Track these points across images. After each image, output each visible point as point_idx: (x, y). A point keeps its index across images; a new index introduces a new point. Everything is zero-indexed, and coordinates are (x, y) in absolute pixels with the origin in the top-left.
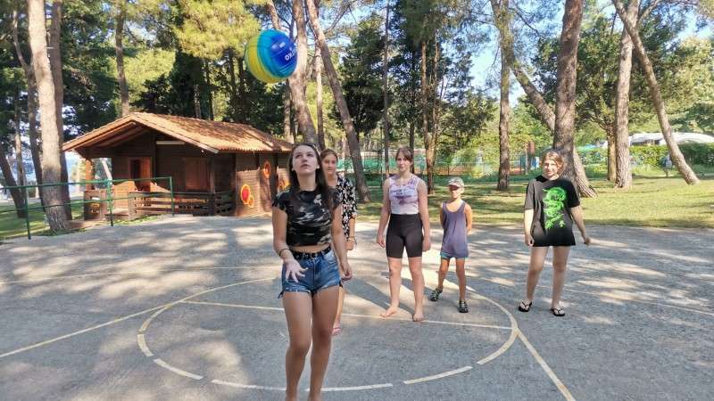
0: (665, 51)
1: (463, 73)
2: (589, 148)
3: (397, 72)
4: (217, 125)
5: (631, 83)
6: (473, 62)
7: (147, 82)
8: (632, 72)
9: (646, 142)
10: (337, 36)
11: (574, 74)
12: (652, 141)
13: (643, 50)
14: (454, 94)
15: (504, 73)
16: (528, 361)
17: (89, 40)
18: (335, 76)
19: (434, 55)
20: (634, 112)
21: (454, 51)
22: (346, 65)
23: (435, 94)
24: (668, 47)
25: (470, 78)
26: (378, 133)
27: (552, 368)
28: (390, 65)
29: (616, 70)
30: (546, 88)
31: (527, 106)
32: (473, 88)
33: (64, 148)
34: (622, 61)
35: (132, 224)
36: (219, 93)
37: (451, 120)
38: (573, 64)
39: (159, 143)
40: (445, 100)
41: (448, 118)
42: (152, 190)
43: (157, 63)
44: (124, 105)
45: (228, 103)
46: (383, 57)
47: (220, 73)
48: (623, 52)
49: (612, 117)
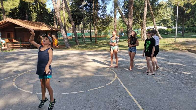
0: (155, 5)
1: (104, 9)
2: (136, 30)
3: (86, 8)
4: (33, 22)
5: (147, 13)
7: (11, 9)
8: (147, 10)
9: (150, 29)
11: (132, 11)
12: (152, 28)
13: (150, 4)
14: (102, 15)
15: (115, 10)
16: (119, 84)
18: (69, 9)
19: (96, 4)
20: (148, 21)
21: (102, 3)
22: (72, 6)
23: (97, 15)
24: (156, 4)
25: (106, 11)
26: (81, 26)
28: (84, 6)
29: (143, 10)
31: (121, 19)
32: (107, 13)
34: (145, 7)
35: (8, 52)
36: (33, 13)
37: (101, 22)
38: (132, 8)
39: (15, 28)
40: (100, 17)
41: (100, 22)
42: (14, 42)
43: (14, 3)
44: (4, 16)
45: (36, 16)
46: (82, 4)
47: (34, 7)
48: (145, 5)
49: (142, 22)
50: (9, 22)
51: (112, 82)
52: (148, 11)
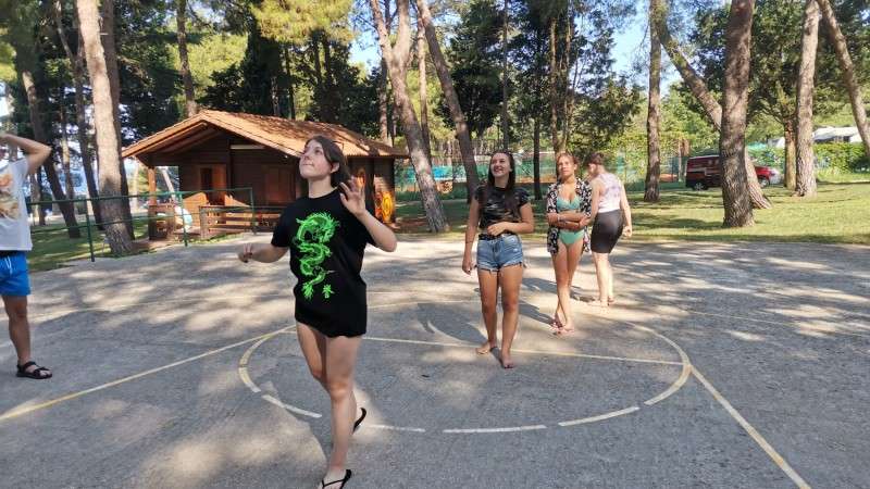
0: (861, 23)
1: (601, 56)
2: (759, 147)
3: (519, 55)
4: (301, 125)
5: (817, 63)
6: (615, 41)
7: (215, 74)
8: (818, 50)
9: (832, 139)
10: (443, 12)
11: (747, 54)
12: (840, 137)
13: (834, 22)
14: (591, 82)
15: (654, 54)
16: (708, 402)
17: (145, 24)
18: (443, 63)
19: (565, 34)
20: (819, 100)
21: (592, 28)
22: (455, 48)
23: (567, 83)
24: (864, 18)
25: (610, 62)
26: (494, 132)
27: (738, 409)
28: (510, 47)
29: (798, 48)
30: (707, 72)
31: (682, 95)
32: (614, 74)
33: (123, 154)
34: (805, 36)
35: (207, 244)
36: (301, 87)
37: (586, 115)
38: (746, 41)
39: (233, 147)
40: (579, 91)
41: (583, 112)
42: (227, 204)
43: (225, 50)
44: (189, 102)
45: (312, 98)
46: (501, 37)
47: (302, 61)
48: (806, 25)
49: (790, 107)
50: (210, 125)
51: (669, 392)
52: (820, 55)
